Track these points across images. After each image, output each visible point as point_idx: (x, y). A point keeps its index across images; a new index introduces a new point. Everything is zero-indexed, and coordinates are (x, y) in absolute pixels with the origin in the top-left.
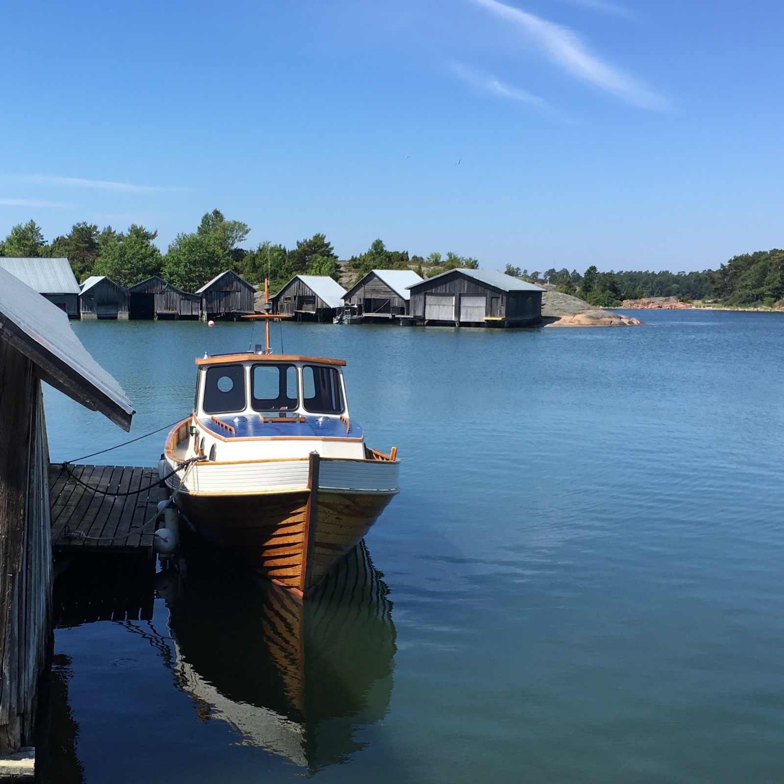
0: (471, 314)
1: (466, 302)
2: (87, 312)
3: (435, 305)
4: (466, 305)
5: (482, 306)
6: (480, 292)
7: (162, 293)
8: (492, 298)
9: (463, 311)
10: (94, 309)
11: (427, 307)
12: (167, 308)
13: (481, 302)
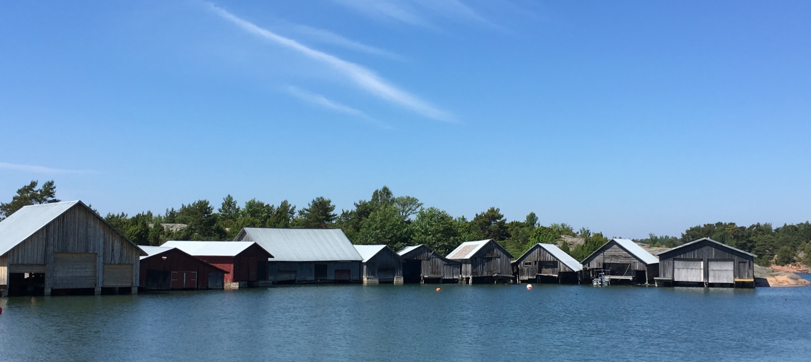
0: (719, 277)
1: (713, 266)
2: (370, 277)
3: (683, 269)
4: (714, 269)
5: (729, 269)
6: (727, 258)
7: (428, 259)
8: (739, 262)
9: (711, 273)
10: (376, 275)
11: (676, 270)
12: (432, 273)
13: (729, 267)
